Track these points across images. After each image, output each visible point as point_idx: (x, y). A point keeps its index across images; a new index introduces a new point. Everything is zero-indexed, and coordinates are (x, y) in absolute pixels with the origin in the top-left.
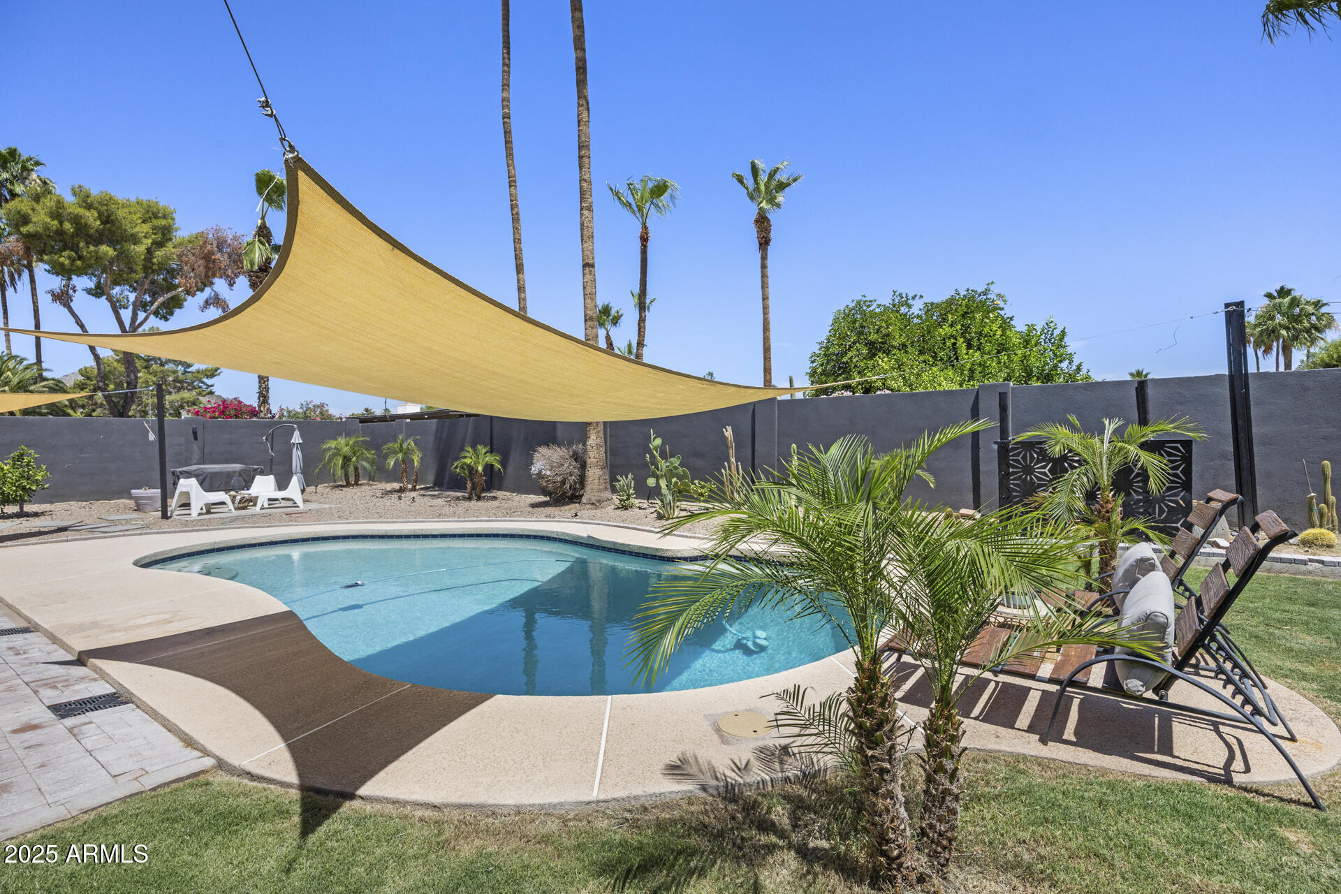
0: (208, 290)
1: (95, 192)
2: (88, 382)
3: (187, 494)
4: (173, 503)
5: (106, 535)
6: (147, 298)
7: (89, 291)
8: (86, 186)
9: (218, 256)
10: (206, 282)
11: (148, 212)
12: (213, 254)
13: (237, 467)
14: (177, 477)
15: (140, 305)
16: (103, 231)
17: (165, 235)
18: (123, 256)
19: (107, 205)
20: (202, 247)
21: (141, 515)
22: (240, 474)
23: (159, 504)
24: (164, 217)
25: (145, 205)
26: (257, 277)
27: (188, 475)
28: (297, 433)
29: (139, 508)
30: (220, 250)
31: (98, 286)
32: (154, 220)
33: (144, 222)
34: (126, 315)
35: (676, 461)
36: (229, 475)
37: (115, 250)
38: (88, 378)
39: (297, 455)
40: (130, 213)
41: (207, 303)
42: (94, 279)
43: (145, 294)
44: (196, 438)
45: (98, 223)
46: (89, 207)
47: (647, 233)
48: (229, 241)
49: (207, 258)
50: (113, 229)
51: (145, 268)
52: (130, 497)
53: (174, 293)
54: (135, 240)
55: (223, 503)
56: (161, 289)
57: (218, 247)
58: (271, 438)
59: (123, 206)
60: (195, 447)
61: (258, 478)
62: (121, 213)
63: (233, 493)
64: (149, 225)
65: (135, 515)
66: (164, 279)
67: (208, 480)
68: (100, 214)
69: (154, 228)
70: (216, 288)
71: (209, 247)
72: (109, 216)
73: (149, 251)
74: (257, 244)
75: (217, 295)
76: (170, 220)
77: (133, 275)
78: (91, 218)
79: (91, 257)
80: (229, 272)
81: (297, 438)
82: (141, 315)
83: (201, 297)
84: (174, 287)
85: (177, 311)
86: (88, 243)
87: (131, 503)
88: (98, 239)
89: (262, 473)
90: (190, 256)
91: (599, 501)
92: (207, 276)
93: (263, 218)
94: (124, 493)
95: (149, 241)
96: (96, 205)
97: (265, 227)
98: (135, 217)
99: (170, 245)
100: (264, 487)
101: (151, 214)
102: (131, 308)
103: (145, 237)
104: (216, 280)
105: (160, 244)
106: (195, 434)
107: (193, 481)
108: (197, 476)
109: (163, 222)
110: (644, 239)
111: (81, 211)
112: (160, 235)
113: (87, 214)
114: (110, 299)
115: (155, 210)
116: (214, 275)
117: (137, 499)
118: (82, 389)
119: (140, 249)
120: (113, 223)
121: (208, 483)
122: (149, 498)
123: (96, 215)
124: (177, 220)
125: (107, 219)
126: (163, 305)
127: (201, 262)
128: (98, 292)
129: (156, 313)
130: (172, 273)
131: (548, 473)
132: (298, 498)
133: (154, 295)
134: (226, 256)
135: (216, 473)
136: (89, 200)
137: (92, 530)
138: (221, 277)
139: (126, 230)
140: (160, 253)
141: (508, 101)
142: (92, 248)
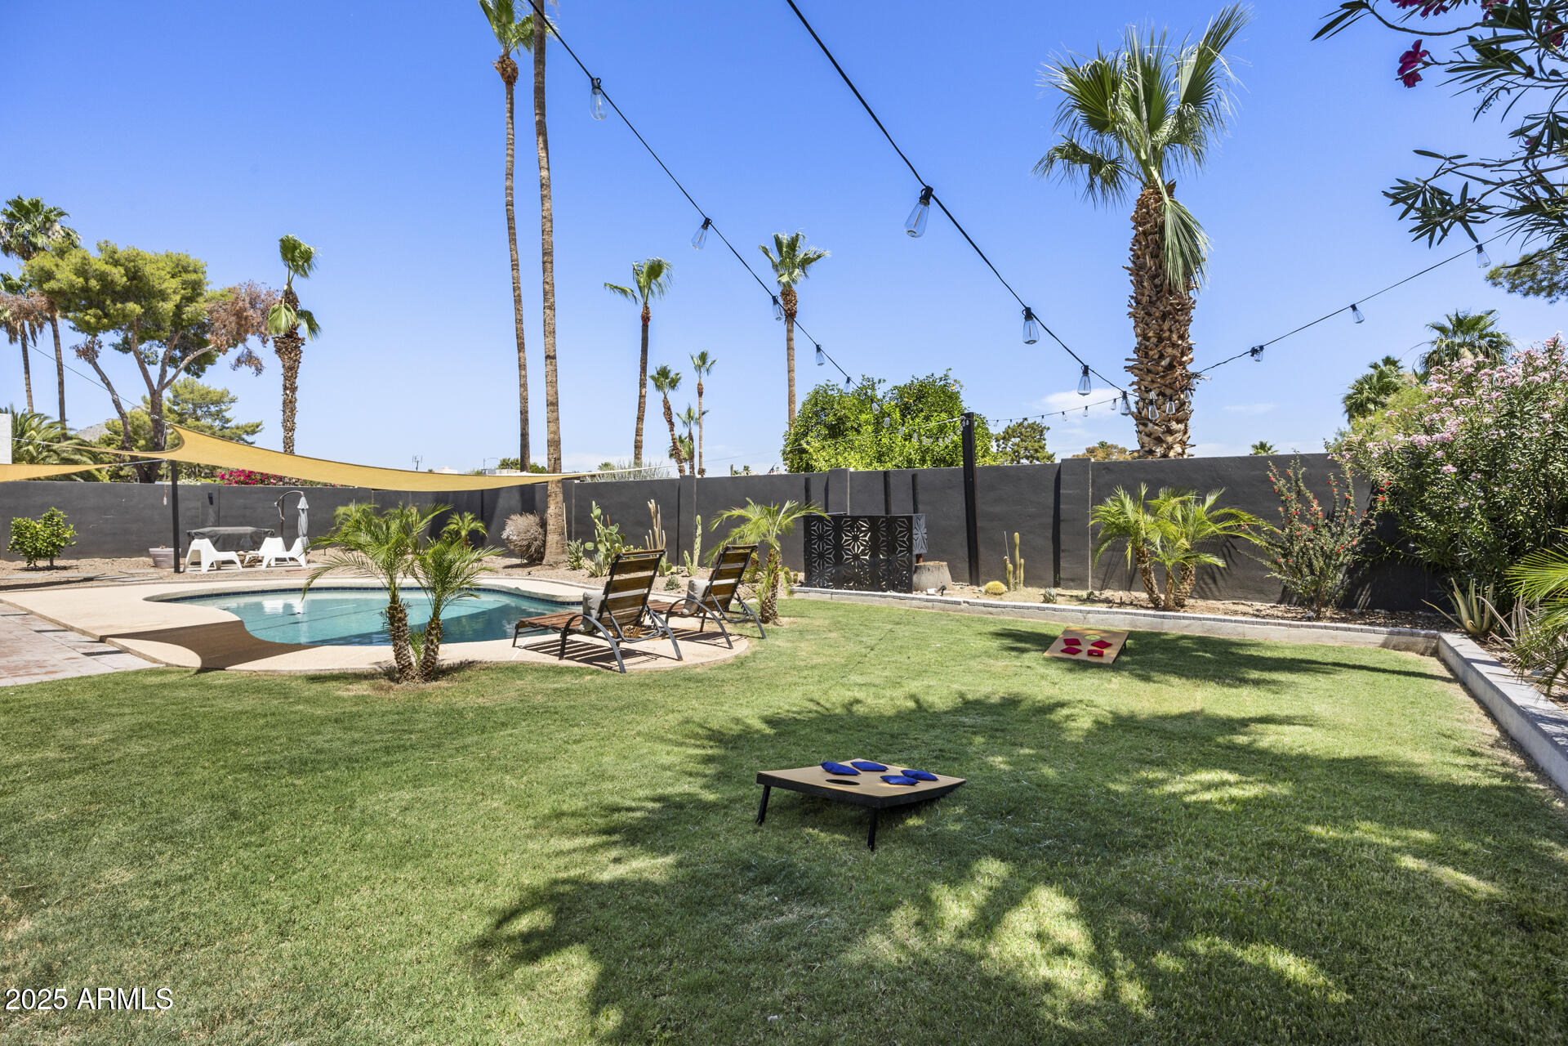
0: (240, 346)
1: (122, 250)
2: (116, 437)
3: (198, 552)
4: (185, 561)
5: (124, 583)
6: (178, 353)
7: (116, 347)
8: (112, 242)
9: (251, 312)
10: (238, 338)
11: (177, 265)
12: (245, 310)
13: (249, 529)
14: (191, 537)
15: (171, 361)
16: (130, 287)
17: (194, 290)
18: (150, 312)
19: (134, 261)
20: (233, 304)
21: (158, 570)
22: (252, 535)
23: (173, 563)
24: (195, 271)
25: (174, 259)
26: (283, 343)
27: (202, 536)
28: (303, 500)
29: (156, 565)
30: (253, 306)
31: (126, 341)
32: (183, 275)
33: (173, 277)
34: (154, 371)
35: (614, 529)
36: (240, 536)
37: (142, 307)
38: (116, 433)
39: (303, 520)
40: (158, 269)
41: (239, 361)
42: (121, 334)
43: (175, 349)
44: (211, 503)
45: (125, 279)
46: (116, 263)
47: (648, 313)
48: (263, 297)
49: (239, 314)
50: (141, 285)
51: (174, 324)
52: (149, 555)
53: (203, 350)
54: (163, 296)
55: (232, 562)
56: (192, 343)
57: (251, 303)
58: (282, 503)
59: (151, 262)
60: (211, 511)
61: (268, 540)
62: (148, 269)
63: (241, 552)
64: (178, 279)
65: (152, 570)
66: (195, 335)
67: (221, 541)
68: (127, 269)
69: (184, 283)
70: (248, 344)
71: (241, 304)
72: (136, 272)
73: (178, 307)
74: (284, 310)
75: (250, 353)
76: (200, 275)
77: (161, 333)
78: (118, 275)
79: (118, 315)
80: (263, 329)
81: (303, 504)
82: (171, 372)
83: (233, 353)
84: (206, 343)
85: (209, 368)
86: (114, 302)
87: (150, 561)
88: (125, 295)
89: (273, 535)
90: (221, 311)
91: (556, 563)
92: (238, 333)
93: (289, 284)
94: (142, 551)
95: (178, 298)
96: (123, 261)
97: (291, 293)
98: (163, 273)
99: (201, 299)
100: (272, 547)
101: (180, 269)
102: (160, 364)
103: (174, 292)
104: (249, 336)
105: (190, 300)
106: (211, 498)
107: (207, 542)
108: (210, 537)
109: (193, 277)
110: (646, 319)
111: (108, 268)
112: (189, 290)
113: (114, 270)
114: (138, 354)
115: (184, 264)
116: (247, 332)
117: (154, 557)
118: (109, 445)
119: (168, 307)
120: (140, 279)
121: (222, 543)
122: (166, 556)
123: (123, 271)
124: (207, 275)
125: (134, 275)
126: (195, 361)
127: (233, 318)
128: (125, 347)
129: (187, 369)
130: (203, 327)
131: (515, 538)
132: (302, 560)
133: (185, 352)
134: (259, 312)
135: (229, 535)
136: (116, 256)
137: (113, 580)
138: (253, 334)
139: (153, 286)
140: (189, 310)
141: (512, 189)
142: (119, 306)
